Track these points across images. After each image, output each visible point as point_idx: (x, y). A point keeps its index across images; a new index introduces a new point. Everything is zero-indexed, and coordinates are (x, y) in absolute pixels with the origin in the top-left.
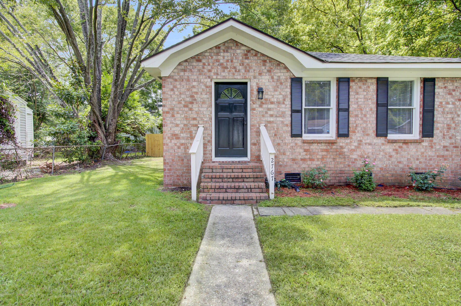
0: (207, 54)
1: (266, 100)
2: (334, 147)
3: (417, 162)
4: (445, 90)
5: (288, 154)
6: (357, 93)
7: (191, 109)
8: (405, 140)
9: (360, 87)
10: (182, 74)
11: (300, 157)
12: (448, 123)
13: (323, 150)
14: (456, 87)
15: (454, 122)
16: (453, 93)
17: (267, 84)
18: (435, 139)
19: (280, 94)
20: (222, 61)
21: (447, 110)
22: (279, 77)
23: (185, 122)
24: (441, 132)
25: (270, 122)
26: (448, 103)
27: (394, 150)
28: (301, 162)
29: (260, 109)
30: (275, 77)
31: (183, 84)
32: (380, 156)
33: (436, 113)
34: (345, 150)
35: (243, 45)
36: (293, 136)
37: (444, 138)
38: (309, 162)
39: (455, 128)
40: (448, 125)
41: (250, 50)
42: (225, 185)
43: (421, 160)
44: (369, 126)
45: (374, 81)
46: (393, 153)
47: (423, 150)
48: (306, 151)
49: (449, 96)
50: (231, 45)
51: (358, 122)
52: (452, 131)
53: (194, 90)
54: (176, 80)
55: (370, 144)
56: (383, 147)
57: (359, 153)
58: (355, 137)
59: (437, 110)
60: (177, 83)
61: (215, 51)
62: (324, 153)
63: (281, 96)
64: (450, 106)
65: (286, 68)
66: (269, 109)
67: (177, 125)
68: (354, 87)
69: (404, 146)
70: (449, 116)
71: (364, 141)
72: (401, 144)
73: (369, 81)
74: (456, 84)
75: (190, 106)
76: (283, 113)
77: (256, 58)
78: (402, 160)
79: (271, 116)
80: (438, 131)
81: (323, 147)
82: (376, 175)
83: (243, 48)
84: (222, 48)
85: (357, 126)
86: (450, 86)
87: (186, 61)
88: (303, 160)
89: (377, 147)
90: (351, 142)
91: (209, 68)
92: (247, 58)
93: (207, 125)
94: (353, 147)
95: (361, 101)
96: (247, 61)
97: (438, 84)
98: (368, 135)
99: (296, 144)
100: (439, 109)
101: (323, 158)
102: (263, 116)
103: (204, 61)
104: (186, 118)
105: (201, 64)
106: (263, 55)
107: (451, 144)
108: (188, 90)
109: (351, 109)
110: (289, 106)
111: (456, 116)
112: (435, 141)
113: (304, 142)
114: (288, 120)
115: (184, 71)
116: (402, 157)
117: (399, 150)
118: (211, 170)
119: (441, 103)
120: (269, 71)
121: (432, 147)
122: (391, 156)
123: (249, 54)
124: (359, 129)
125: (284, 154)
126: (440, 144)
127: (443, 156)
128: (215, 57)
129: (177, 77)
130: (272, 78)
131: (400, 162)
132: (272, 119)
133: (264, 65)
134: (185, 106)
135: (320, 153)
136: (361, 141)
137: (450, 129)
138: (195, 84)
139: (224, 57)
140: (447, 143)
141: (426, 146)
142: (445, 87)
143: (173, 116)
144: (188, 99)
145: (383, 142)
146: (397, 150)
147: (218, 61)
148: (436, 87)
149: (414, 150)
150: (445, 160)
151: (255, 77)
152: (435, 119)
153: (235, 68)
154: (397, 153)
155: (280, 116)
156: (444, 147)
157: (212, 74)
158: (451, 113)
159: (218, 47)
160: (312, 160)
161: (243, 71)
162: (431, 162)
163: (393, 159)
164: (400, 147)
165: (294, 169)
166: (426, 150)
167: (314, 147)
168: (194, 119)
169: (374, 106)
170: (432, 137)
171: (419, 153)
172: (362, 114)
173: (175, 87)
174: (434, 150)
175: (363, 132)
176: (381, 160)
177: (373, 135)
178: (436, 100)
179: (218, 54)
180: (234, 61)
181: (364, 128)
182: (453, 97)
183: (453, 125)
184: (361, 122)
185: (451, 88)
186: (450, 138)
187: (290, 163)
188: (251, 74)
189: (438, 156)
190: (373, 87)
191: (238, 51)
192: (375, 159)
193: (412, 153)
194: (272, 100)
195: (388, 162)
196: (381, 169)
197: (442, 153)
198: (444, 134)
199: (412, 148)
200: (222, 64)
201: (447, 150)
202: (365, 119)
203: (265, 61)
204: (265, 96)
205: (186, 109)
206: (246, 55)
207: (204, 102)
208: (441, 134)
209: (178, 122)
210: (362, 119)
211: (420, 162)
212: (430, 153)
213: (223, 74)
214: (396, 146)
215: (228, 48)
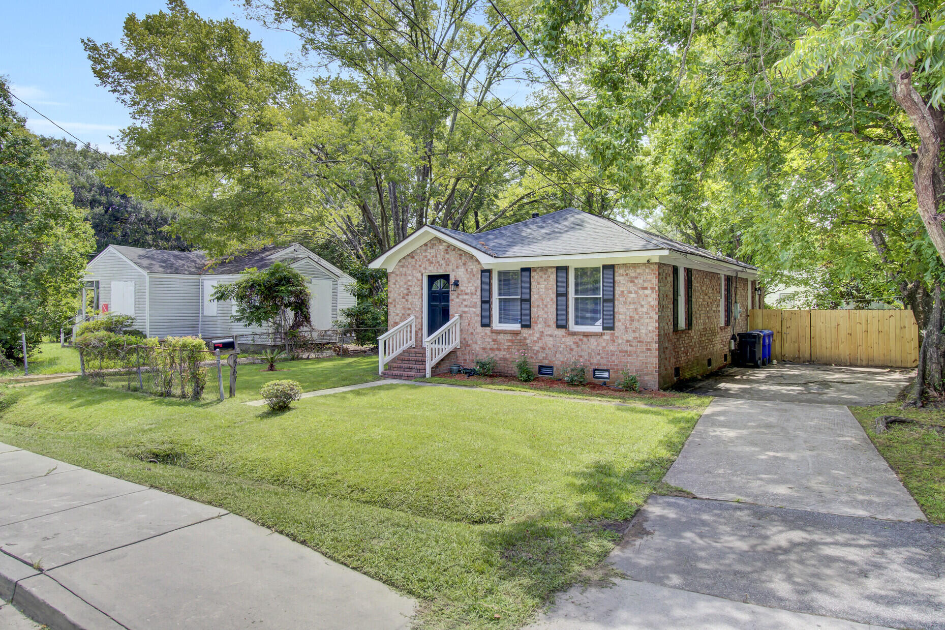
0: (418, 251)
1: (462, 291)
2: (518, 338)
3: (599, 357)
4: (626, 278)
5: (479, 343)
6: (539, 283)
7: (407, 300)
8: (584, 333)
9: (541, 277)
10: (401, 269)
11: (489, 347)
12: (631, 314)
13: (508, 341)
14: (639, 274)
15: (637, 314)
16: (636, 281)
17: (463, 276)
18: (617, 332)
19: (473, 285)
20: (429, 257)
21: (629, 299)
22: (472, 269)
23: (403, 312)
24: (623, 324)
25: (465, 312)
26: (630, 292)
27: (574, 343)
28: (490, 352)
29: (457, 300)
30: (469, 270)
31: (402, 278)
32: (561, 349)
33: (616, 303)
34: (528, 341)
35: (445, 242)
36: (483, 325)
37: (627, 331)
38: (497, 352)
39: (638, 321)
40: (631, 317)
41: (449, 246)
42: (403, 365)
43: (603, 355)
44: (550, 316)
45: (554, 270)
46: (574, 347)
47: (604, 344)
48: (494, 340)
49: (631, 285)
50: (436, 242)
51: (539, 313)
52: (636, 324)
53: (410, 283)
54: (397, 275)
55: (551, 336)
56: (563, 339)
57: (540, 344)
58: (538, 327)
59: (619, 300)
60: (398, 278)
61: (424, 248)
62: (510, 344)
63: (473, 288)
64: (633, 295)
65: (477, 260)
66: (464, 300)
67: (397, 315)
68: (536, 277)
69: (585, 339)
70: (632, 306)
71: (545, 333)
72: (581, 337)
73: (550, 270)
74: (638, 271)
75: (406, 297)
76: (476, 303)
77: (454, 252)
78: (583, 354)
79: (466, 306)
80: (620, 324)
81: (509, 337)
82: (558, 369)
83: (445, 244)
84: (429, 245)
85: (538, 316)
86: (632, 273)
87: (404, 258)
88: (492, 349)
89: (558, 340)
90: (533, 333)
91: (420, 263)
92: (447, 253)
93: (418, 315)
94: (535, 339)
95: (542, 291)
96: (447, 256)
97: (619, 271)
98: (549, 326)
99: (486, 334)
100: (621, 299)
101: (508, 349)
102: (460, 306)
103: (416, 258)
104: (404, 308)
105: (414, 260)
106: (459, 250)
107: (634, 338)
108: (405, 283)
109: (533, 299)
110: (479, 297)
111: (639, 306)
112: (616, 334)
113: (493, 332)
114: (478, 310)
115: (403, 266)
116: (582, 350)
117: (580, 343)
118: (407, 354)
119: (623, 292)
120: (464, 264)
121: (614, 341)
122: (571, 350)
123: (449, 249)
124: (540, 319)
125: (476, 343)
126: (622, 338)
127: (626, 352)
128: (424, 254)
129: (398, 273)
130: (467, 270)
131: (581, 356)
132: (466, 309)
133: (460, 259)
134: (403, 298)
135: (506, 344)
136: (543, 332)
137: (633, 321)
138: (410, 278)
139: (431, 252)
140: (630, 336)
141: (608, 340)
142: (627, 275)
143: (395, 306)
144: (405, 292)
145: (564, 334)
146: (577, 343)
147: (426, 257)
148: (616, 274)
149: (595, 344)
150: (629, 356)
151: (453, 271)
152: (616, 310)
153: (438, 262)
154: (578, 347)
155: (473, 307)
156: (627, 341)
157: (422, 268)
158: (634, 303)
159: (426, 245)
160: (499, 350)
161: (444, 265)
162: (614, 358)
163: (574, 353)
164: (581, 340)
165: (484, 357)
166: (607, 344)
167: (501, 337)
168: (409, 309)
169: (554, 296)
170: (614, 330)
171: (600, 348)
172: (543, 303)
173: (396, 281)
174: (616, 344)
175: (545, 323)
176: (561, 353)
177: (554, 326)
178: (617, 288)
179: (426, 251)
180: (438, 256)
181: (546, 319)
182: (636, 285)
183: (637, 317)
184: (543, 312)
185: (633, 275)
186: (634, 331)
187: (481, 352)
188: (451, 267)
189: (620, 352)
190: (554, 277)
191: (441, 247)
192: (556, 352)
193: (593, 347)
194: (467, 291)
195: (568, 355)
196: (562, 362)
197: (625, 348)
198: (626, 327)
199: (593, 341)
200: (429, 260)
201: (631, 345)
202: (546, 309)
203: (461, 255)
204: (461, 288)
205: (404, 300)
206: (447, 250)
207: (416, 294)
208: (623, 327)
209: (398, 312)
210: (543, 309)
211: (602, 358)
212: (612, 348)
213: (430, 268)
214: (577, 338)
215: (434, 245)
